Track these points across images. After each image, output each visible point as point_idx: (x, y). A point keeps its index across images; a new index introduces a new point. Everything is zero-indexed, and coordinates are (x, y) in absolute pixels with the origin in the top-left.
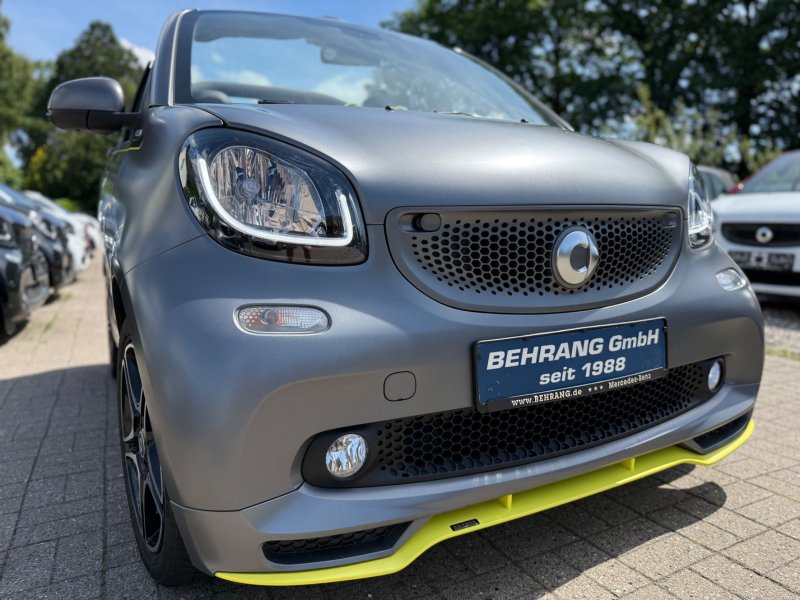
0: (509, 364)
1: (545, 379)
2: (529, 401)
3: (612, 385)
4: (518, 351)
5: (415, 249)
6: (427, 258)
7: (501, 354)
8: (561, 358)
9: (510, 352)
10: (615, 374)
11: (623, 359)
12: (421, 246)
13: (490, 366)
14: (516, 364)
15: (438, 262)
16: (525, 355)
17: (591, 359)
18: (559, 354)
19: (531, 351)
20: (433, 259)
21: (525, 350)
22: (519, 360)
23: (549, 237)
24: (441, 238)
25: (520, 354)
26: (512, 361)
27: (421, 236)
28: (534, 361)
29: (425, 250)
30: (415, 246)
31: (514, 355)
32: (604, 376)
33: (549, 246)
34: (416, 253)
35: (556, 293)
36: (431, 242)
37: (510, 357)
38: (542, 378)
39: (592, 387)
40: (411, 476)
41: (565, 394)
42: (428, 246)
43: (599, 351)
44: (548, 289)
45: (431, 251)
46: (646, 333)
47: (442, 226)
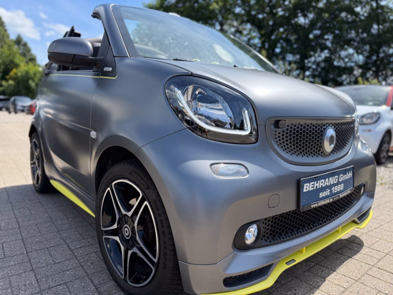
0: (311, 189)
1: (322, 195)
2: (317, 205)
3: (341, 196)
4: (313, 183)
5: (276, 136)
6: (280, 140)
7: (308, 184)
8: (326, 185)
9: (311, 183)
10: (341, 192)
11: (343, 184)
12: (278, 135)
13: (305, 191)
14: (313, 189)
15: (284, 142)
16: (316, 185)
17: (334, 185)
18: (326, 184)
19: (317, 183)
20: (282, 141)
21: (316, 182)
22: (313, 187)
23: (322, 131)
24: (286, 131)
25: (314, 184)
26: (312, 187)
27: (278, 130)
28: (318, 187)
29: (279, 137)
30: (275, 135)
31: (312, 185)
32: (338, 193)
33: (322, 135)
34: (276, 138)
35: (322, 156)
36: (282, 133)
37: (311, 186)
38: (320, 195)
39: (335, 197)
40: (272, 242)
41: (327, 201)
42: (280, 135)
43: (336, 182)
44: (319, 154)
45: (282, 137)
46: (349, 173)
47: (286, 126)
